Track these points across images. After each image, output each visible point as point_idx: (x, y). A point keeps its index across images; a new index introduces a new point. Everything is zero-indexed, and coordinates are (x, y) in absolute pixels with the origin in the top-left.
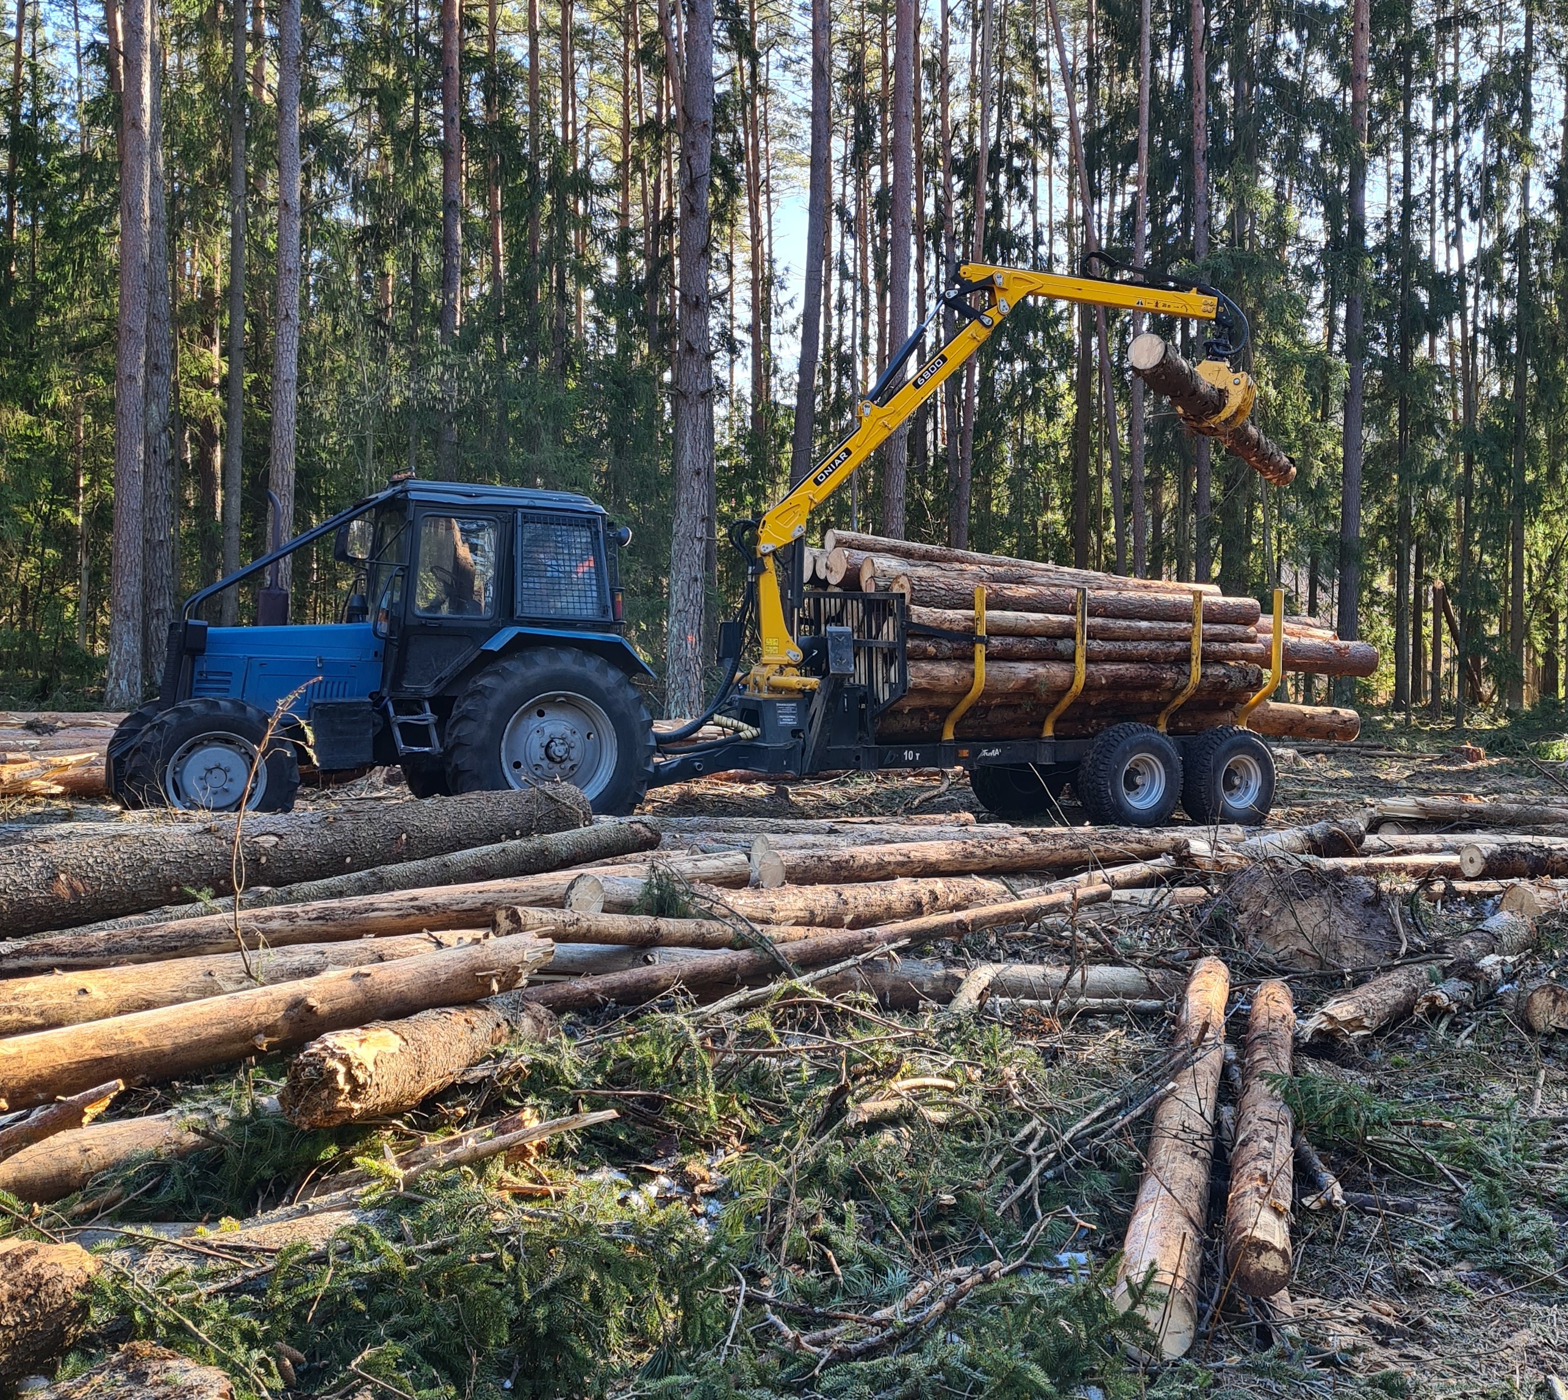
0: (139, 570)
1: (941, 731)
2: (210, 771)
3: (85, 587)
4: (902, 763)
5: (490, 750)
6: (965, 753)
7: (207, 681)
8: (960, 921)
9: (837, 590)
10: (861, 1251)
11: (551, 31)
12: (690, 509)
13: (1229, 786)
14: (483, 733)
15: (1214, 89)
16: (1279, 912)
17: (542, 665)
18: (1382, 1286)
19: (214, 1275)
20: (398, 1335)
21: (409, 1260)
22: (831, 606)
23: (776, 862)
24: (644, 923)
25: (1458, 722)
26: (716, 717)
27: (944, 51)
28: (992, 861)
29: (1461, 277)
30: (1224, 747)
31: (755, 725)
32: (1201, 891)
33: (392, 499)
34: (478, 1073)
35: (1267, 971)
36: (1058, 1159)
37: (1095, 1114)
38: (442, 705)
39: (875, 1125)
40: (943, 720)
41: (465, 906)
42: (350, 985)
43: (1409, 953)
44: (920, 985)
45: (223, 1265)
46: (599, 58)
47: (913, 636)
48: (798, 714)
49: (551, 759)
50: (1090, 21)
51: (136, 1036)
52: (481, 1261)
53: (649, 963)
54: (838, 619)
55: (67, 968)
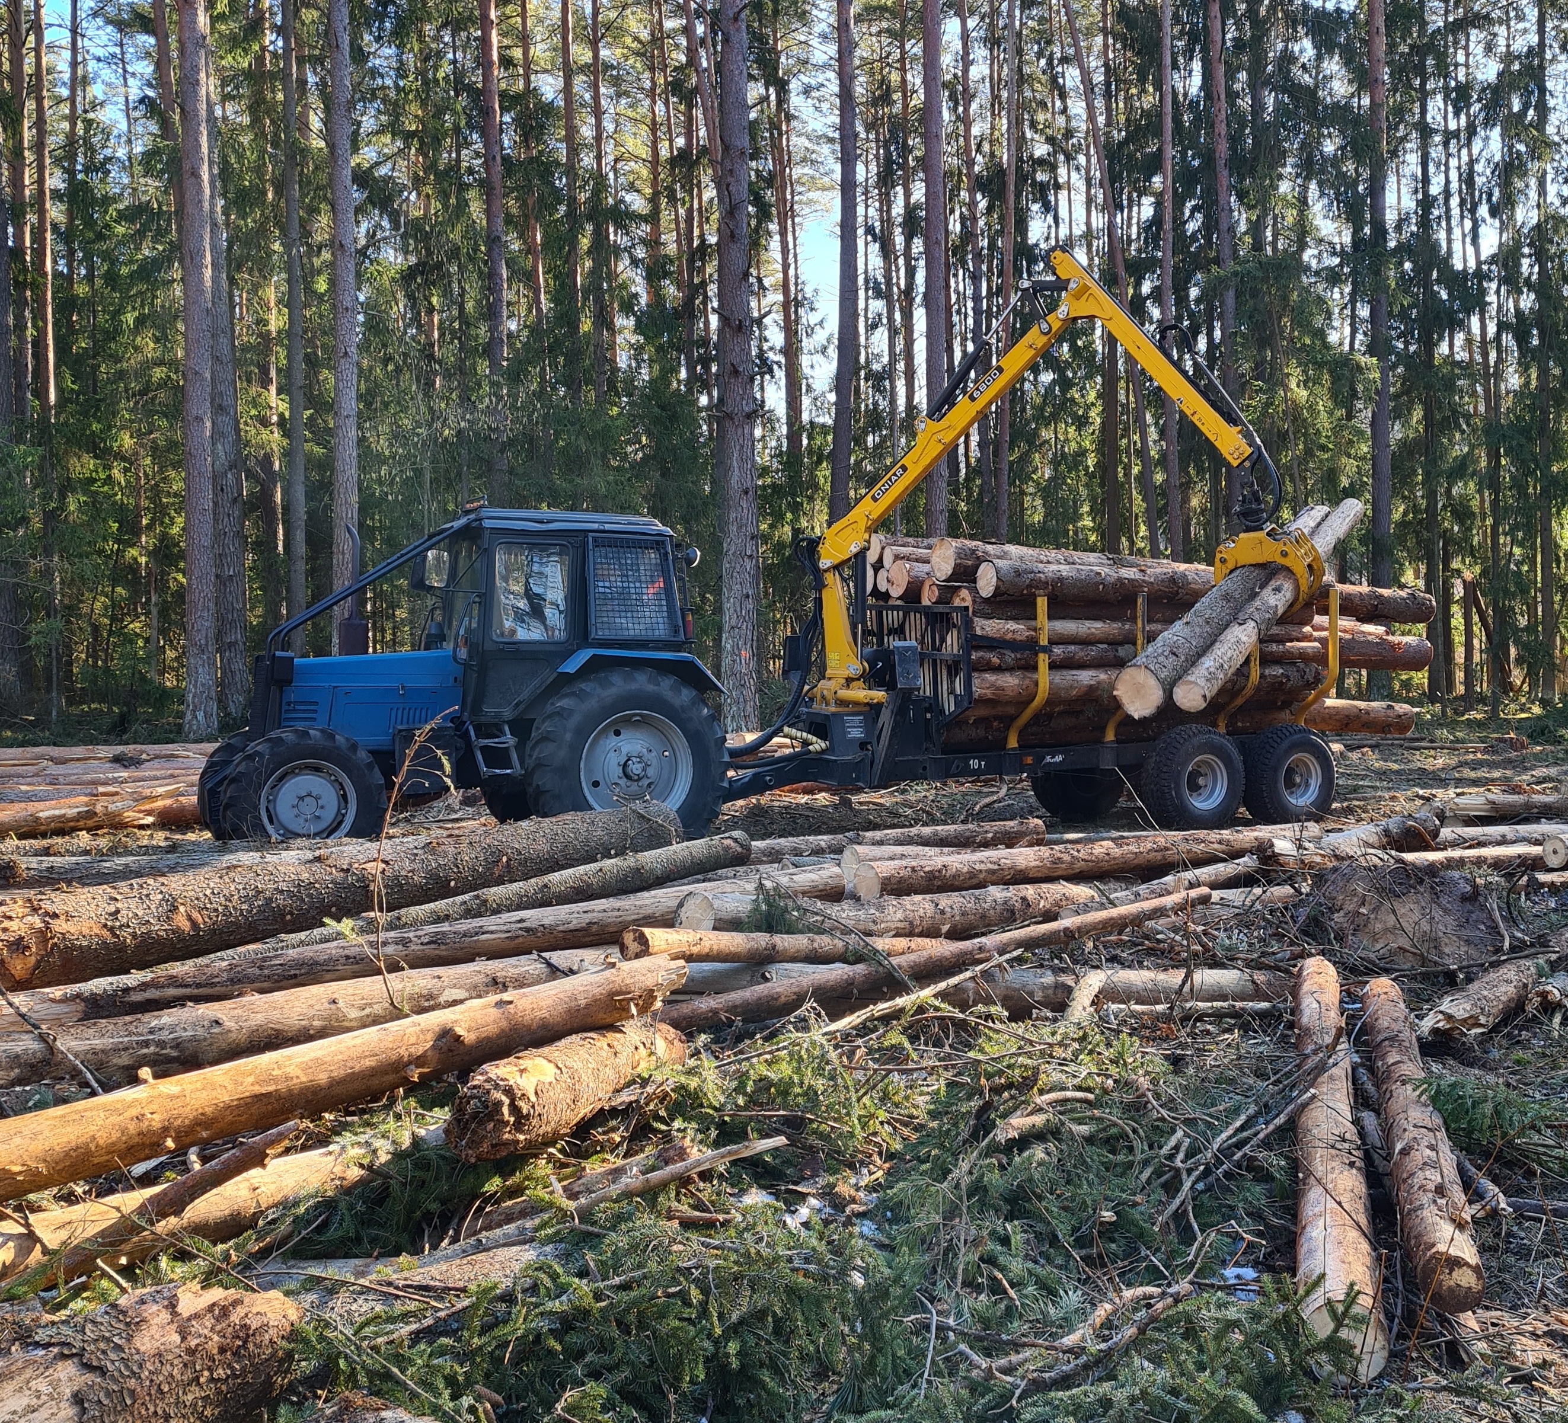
0: (211, 605)
1: (1006, 739)
2: (302, 798)
3: (155, 622)
4: (966, 772)
5: (569, 771)
6: (1029, 760)
7: (295, 711)
8: (1066, 929)
9: (899, 603)
10: (1029, 1271)
11: (583, 69)
12: (740, 528)
13: (1290, 784)
14: (563, 753)
15: (1232, 96)
16: (1375, 910)
17: (618, 685)
18: (1556, 1295)
19: (405, 1317)
20: (595, 1374)
21: (598, 1296)
22: (892, 618)
23: (871, 874)
24: (761, 940)
25: (1495, 711)
26: (786, 729)
27: (966, 71)
28: (1079, 866)
29: (1480, 275)
30: (1285, 745)
31: (823, 738)
32: (1288, 890)
33: (466, 527)
34: (625, 1097)
35: (1374, 970)
36: (1207, 1172)
37: (1238, 1124)
38: (522, 727)
39: (1024, 1141)
40: (1008, 728)
41: (571, 926)
42: (494, 1013)
43: (1513, 949)
44: (1031, 994)
45: (412, 1306)
46: (627, 94)
47: (977, 648)
48: (866, 727)
49: (627, 776)
50: (1106, 36)
51: (292, 1070)
52: (669, 1296)
53: (767, 980)
54: (899, 631)
55: (198, 999)
